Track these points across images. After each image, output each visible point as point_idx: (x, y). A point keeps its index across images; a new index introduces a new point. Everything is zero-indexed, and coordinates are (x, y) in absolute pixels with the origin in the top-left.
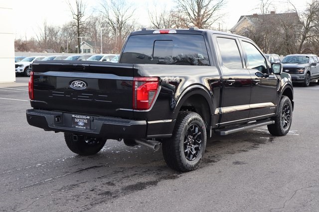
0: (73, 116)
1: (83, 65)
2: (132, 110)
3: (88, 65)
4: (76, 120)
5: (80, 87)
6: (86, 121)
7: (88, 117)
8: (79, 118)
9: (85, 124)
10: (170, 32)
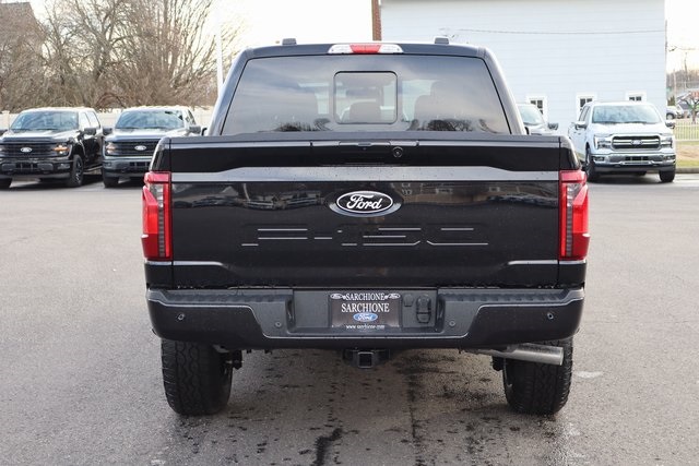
0: (336, 296)
1: (393, 143)
2: (555, 262)
3: (414, 144)
4: (345, 308)
5: (369, 208)
6: (385, 308)
7: (394, 296)
8: (357, 302)
9: (382, 316)
10: (382, 50)
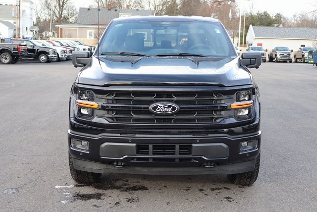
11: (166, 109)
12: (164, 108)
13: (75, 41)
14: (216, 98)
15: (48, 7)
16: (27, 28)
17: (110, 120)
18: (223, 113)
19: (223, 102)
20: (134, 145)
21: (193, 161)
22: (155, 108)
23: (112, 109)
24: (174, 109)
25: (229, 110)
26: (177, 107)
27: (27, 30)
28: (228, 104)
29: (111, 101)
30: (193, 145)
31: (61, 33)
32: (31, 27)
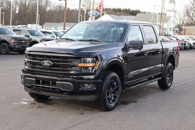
11: (47, 64)
12: (47, 63)
13: (190, 38)
14: (70, 60)
15: (188, 15)
16: (171, 28)
17: (30, 68)
18: (73, 68)
19: (74, 62)
20: (35, 79)
21: (57, 90)
22: (43, 63)
23: (30, 63)
24: (50, 64)
25: (77, 67)
26: (51, 63)
27: (171, 30)
28: (76, 64)
29: (31, 59)
30: (57, 82)
31: (185, 32)
32: (174, 28)
